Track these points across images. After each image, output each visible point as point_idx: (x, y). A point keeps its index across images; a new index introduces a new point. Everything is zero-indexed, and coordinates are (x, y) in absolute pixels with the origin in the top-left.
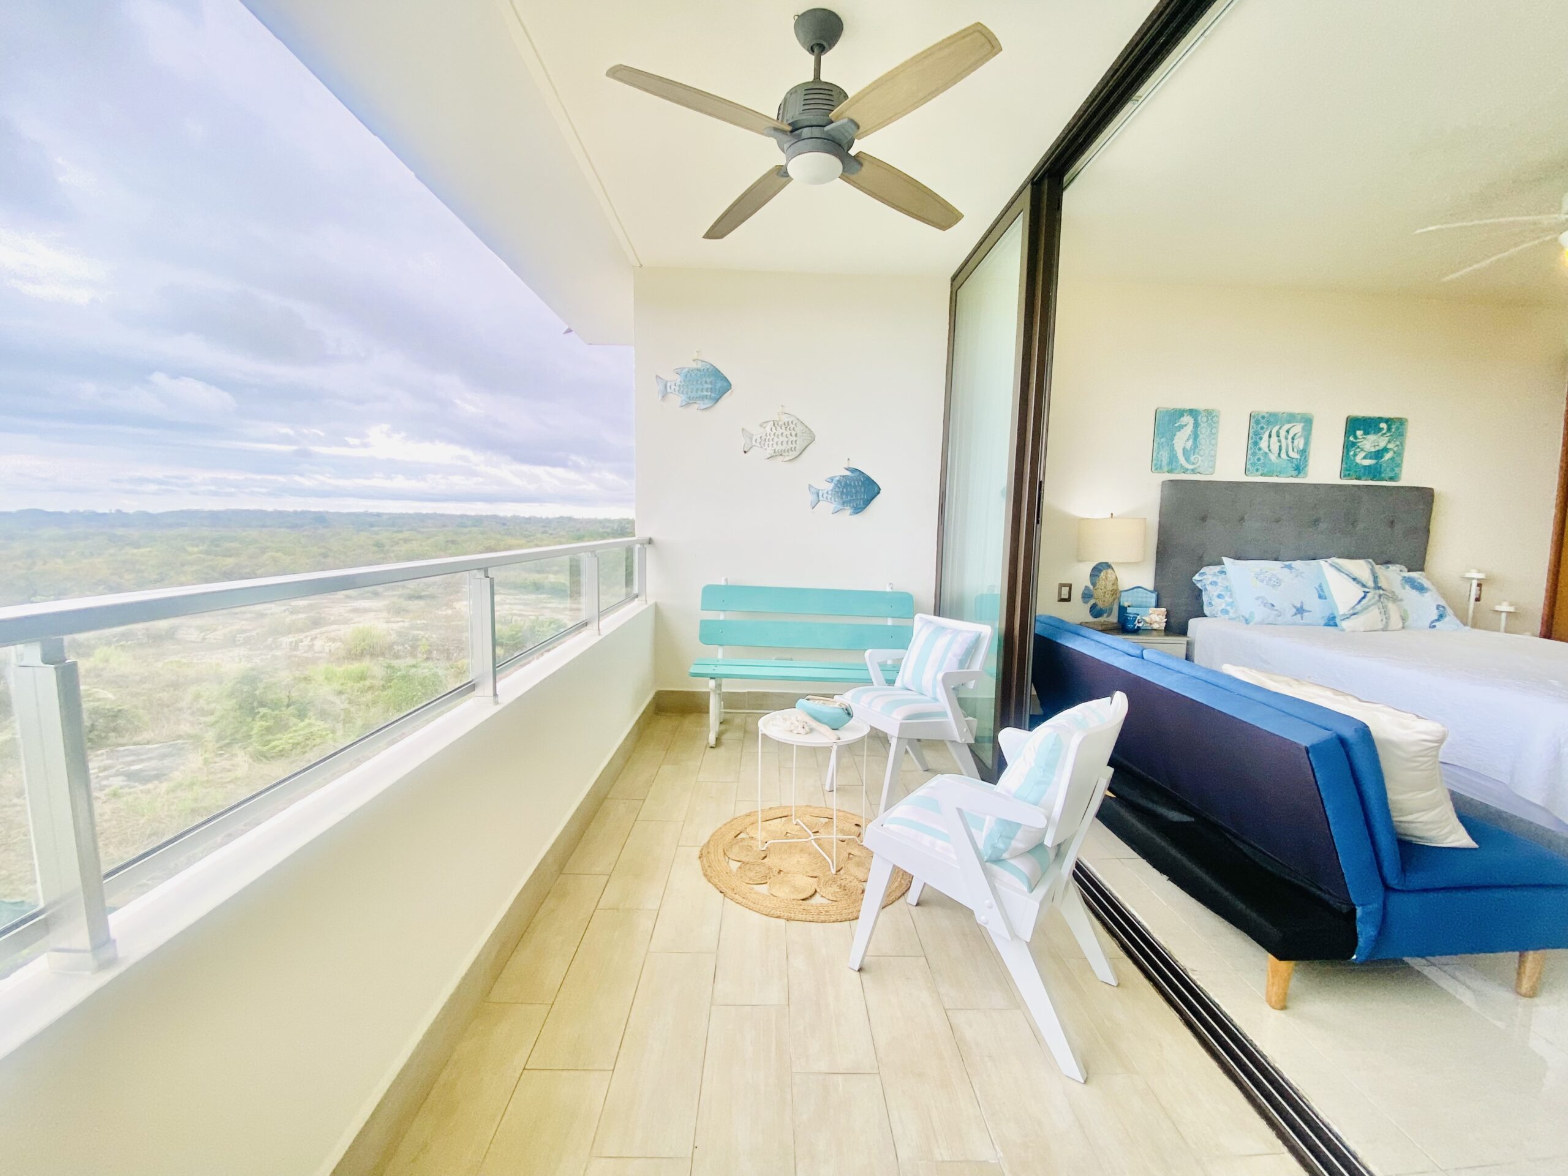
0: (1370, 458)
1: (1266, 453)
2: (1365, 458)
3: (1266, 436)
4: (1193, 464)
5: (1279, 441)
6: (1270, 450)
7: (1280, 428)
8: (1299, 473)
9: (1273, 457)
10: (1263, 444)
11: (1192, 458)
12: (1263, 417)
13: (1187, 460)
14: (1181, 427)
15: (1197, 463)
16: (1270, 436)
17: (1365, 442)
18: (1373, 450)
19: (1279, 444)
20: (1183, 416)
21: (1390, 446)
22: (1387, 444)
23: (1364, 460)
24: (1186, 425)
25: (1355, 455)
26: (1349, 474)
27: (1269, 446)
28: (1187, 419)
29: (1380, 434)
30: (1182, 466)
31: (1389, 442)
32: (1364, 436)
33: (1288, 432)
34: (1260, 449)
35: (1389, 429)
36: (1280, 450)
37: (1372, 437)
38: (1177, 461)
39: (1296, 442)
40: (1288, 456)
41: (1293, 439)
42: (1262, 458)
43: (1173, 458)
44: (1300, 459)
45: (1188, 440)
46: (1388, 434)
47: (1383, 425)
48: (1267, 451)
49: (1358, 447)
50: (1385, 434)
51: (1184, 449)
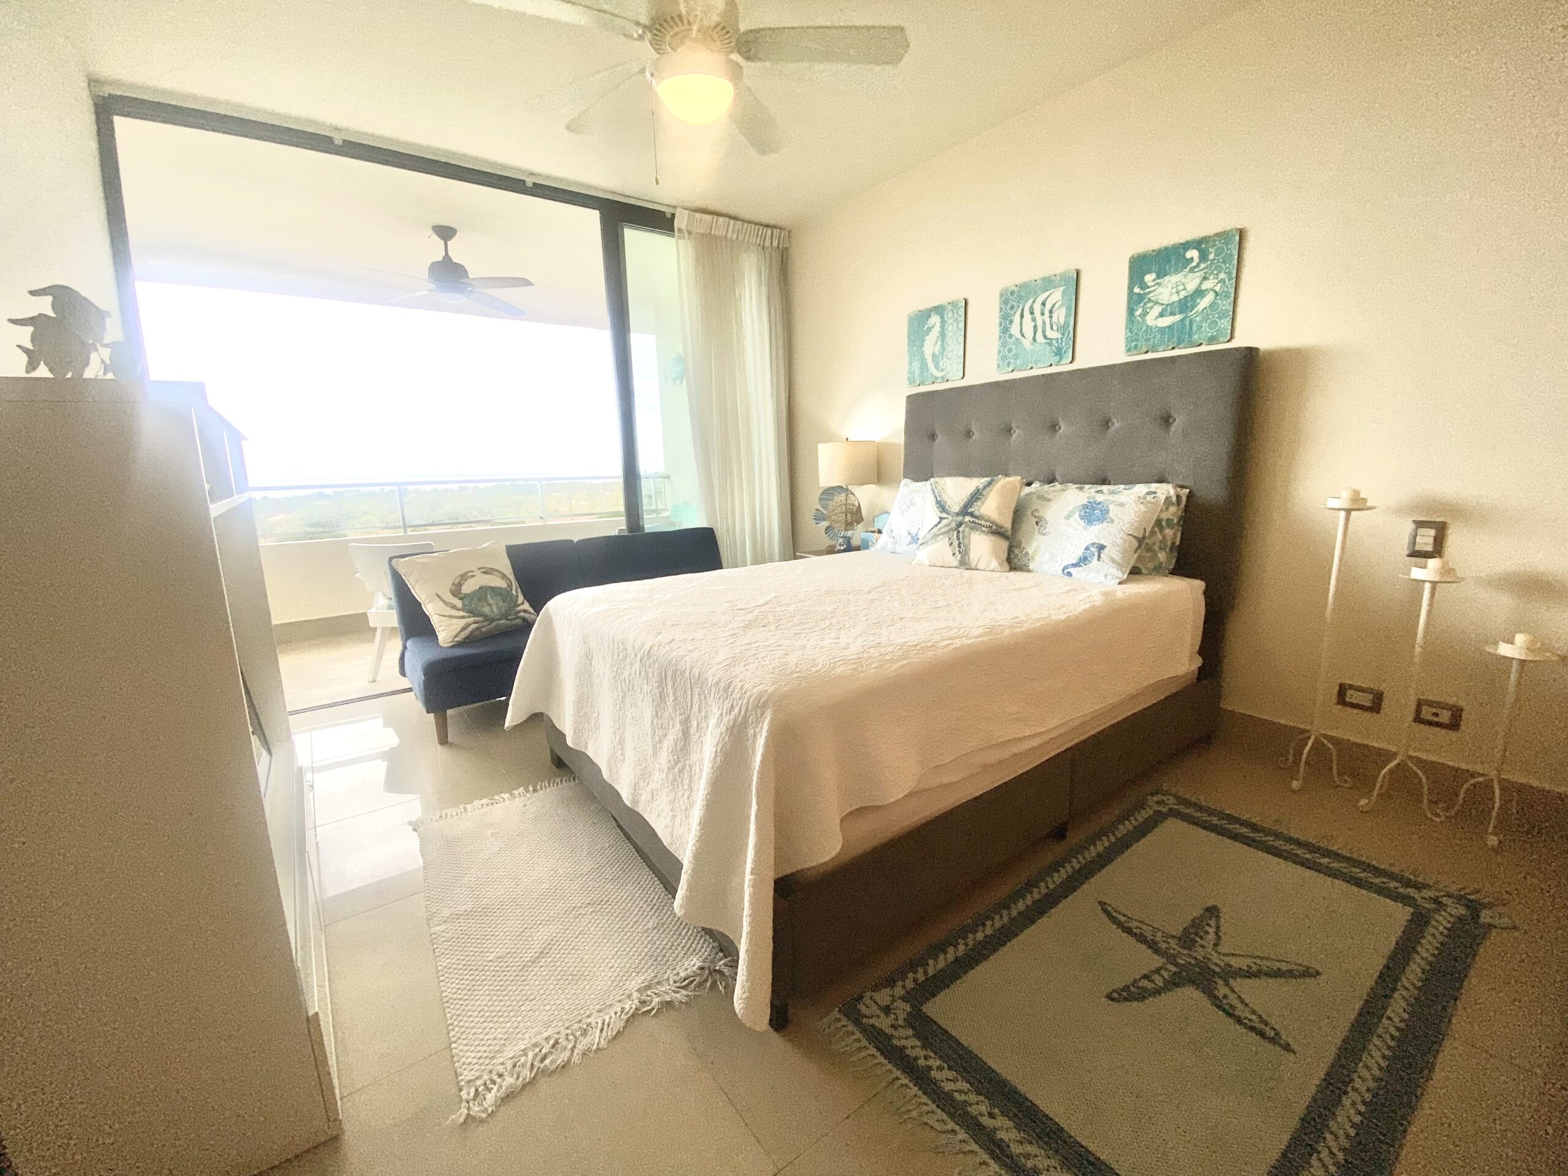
0: (1172, 314)
1: (1017, 339)
2: (1161, 315)
3: (1017, 319)
4: (942, 370)
5: (1034, 320)
6: (1023, 335)
7: (1034, 302)
8: (1061, 359)
9: (1027, 343)
10: (1015, 330)
11: (941, 364)
12: (1012, 293)
13: (936, 366)
14: (930, 329)
15: (947, 367)
16: (1022, 316)
17: (1160, 290)
18: (1175, 298)
19: (1033, 324)
20: (929, 316)
21: (1206, 285)
22: (1201, 283)
23: (1160, 319)
24: (935, 326)
25: (1144, 314)
26: (1136, 347)
27: (1021, 331)
28: (935, 319)
29: (1187, 270)
30: (932, 375)
31: (1205, 278)
32: (1158, 281)
33: (1044, 304)
34: (1011, 336)
35: (1203, 257)
36: (1035, 332)
37: (1172, 280)
38: (928, 370)
39: (1055, 315)
40: (1045, 337)
41: (1051, 312)
42: (1014, 347)
43: (924, 368)
44: (1062, 338)
45: (937, 343)
46: (1202, 266)
47: (1192, 254)
48: (1019, 336)
49: (1150, 300)
50: (1198, 265)
51: (933, 355)
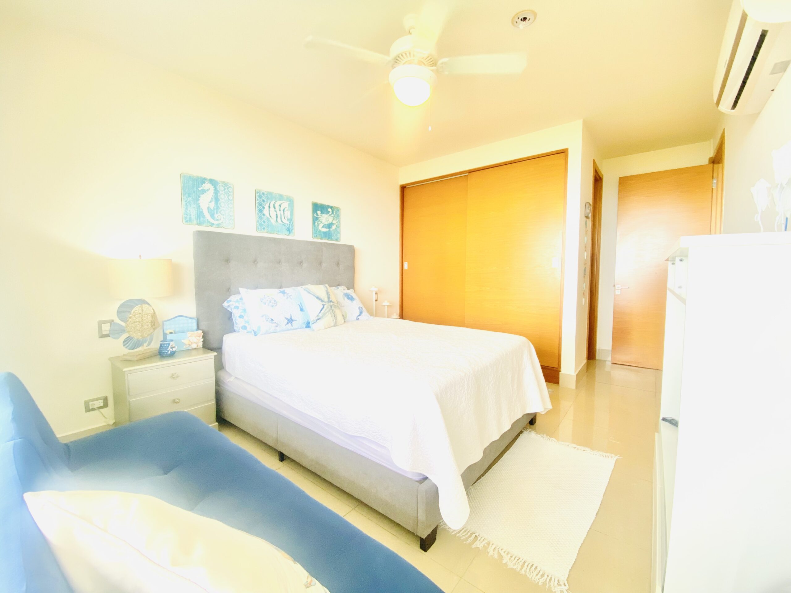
0: (326, 228)
1: (268, 218)
2: (323, 227)
3: (267, 207)
4: (217, 220)
5: (276, 211)
7: (275, 203)
8: (290, 233)
9: (273, 221)
10: (266, 212)
11: (216, 216)
12: (263, 194)
13: (212, 216)
14: (204, 191)
15: (220, 219)
16: (269, 207)
17: (322, 218)
18: (326, 223)
19: (275, 213)
20: (204, 183)
21: (334, 222)
22: (332, 221)
23: (323, 229)
24: (207, 190)
25: (318, 225)
26: (317, 236)
27: (270, 214)
29: (329, 214)
30: (208, 221)
32: (321, 215)
33: (280, 206)
34: (264, 215)
35: (333, 213)
36: (277, 217)
37: (325, 216)
38: (204, 217)
39: (286, 213)
40: (282, 221)
41: (284, 211)
42: (266, 221)
43: (200, 214)
44: (289, 224)
45: (211, 202)
46: (333, 215)
47: (330, 210)
48: (269, 216)
49: (319, 221)
50: (331, 215)
51: (208, 208)
